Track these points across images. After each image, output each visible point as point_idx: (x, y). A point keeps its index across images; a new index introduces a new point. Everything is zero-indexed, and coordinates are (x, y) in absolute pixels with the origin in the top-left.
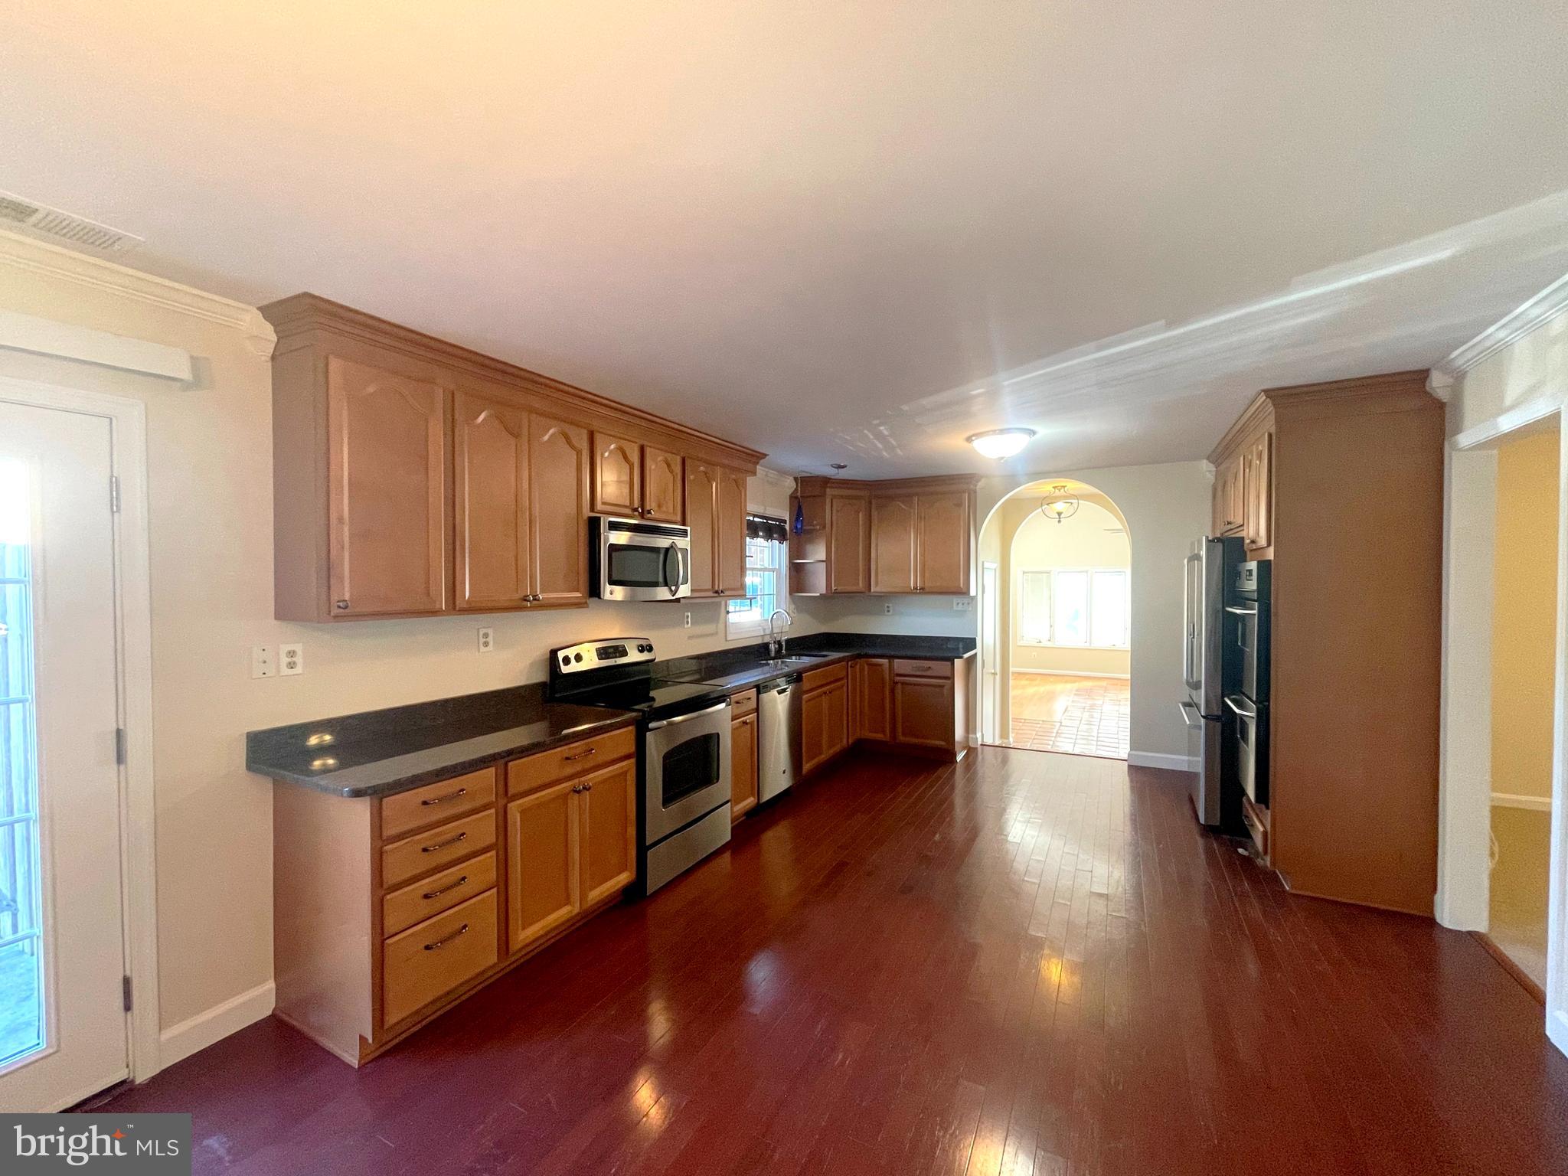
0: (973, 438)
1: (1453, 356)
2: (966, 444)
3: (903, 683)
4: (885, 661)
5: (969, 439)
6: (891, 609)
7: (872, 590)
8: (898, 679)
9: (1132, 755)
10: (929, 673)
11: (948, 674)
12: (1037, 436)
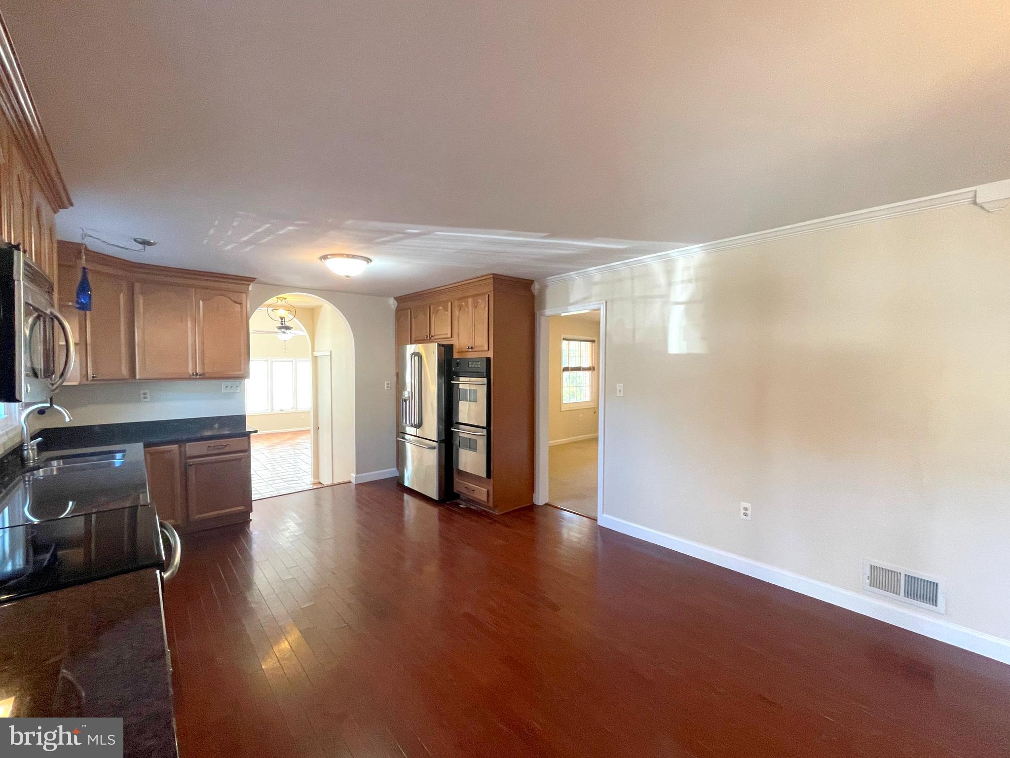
0: (329, 257)
1: (548, 278)
2: (319, 261)
3: (197, 465)
4: (175, 447)
5: (325, 257)
6: (148, 396)
7: (137, 377)
8: (191, 461)
9: (358, 477)
10: (227, 449)
11: (245, 447)
12: (371, 264)
